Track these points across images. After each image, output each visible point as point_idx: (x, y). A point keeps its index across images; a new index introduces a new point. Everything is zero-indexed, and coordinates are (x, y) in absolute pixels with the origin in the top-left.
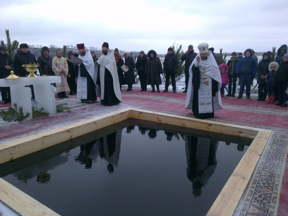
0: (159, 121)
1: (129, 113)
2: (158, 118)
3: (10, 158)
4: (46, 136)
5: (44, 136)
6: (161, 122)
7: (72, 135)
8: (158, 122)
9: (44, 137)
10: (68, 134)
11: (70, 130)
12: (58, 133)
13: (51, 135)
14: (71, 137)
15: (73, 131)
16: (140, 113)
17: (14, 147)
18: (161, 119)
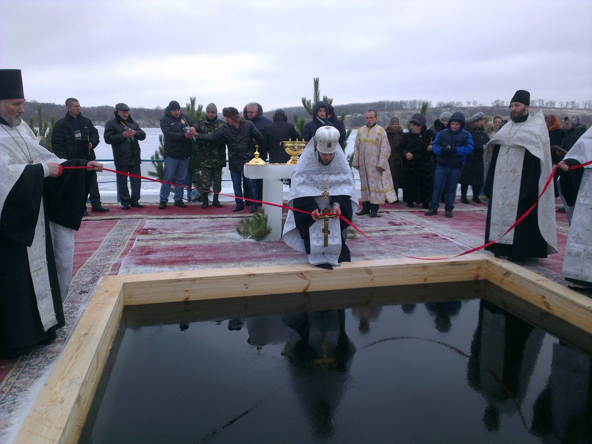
0: (546, 306)
1: (479, 268)
2: (544, 297)
3: (185, 297)
4: (254, 275)
5: (250, 273)
6: (549, 311)
7: (309, 284)
8: (543, 307)
9: (250, 275)
10: (301, 280)
11: (306, 275)
12: (277, 274)
13: (262, 275)
14: (307, 288)
15: (312, 277)
16: (505, 274)
17: (194, 280)
18: (551, 304)
